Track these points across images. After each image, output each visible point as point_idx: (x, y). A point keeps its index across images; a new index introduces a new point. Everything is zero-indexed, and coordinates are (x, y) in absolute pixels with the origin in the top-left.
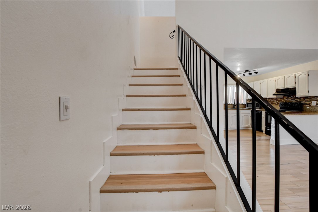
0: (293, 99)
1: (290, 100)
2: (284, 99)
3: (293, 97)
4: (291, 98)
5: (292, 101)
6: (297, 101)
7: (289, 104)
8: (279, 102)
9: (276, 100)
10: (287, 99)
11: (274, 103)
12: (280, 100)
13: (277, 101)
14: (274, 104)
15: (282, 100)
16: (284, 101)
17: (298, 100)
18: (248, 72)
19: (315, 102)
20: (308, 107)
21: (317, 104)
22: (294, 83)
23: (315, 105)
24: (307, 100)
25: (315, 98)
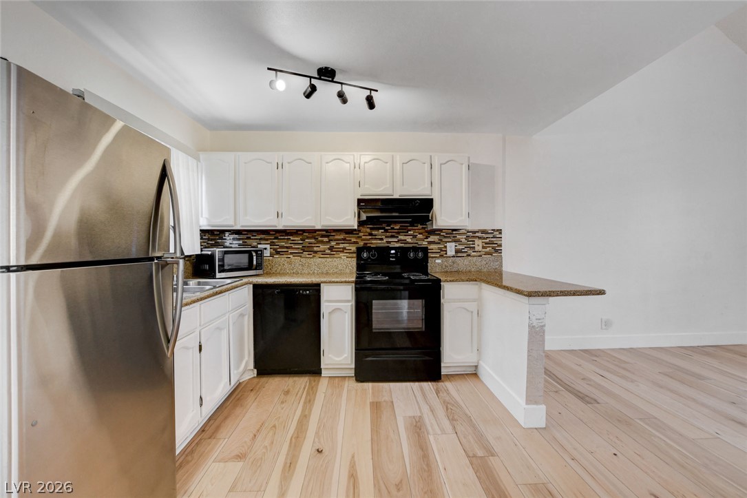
0: (392, 236)
1: (382, 239)
2: (361, 234)
3: (392, 228)
4: (386, 231)
5: (389, 242)
6: (404, 241)
7: (393, 252)
8: (342, 246)
9: (326, 239)
10: (371, 234)
11: (315, 249)
12: (344, 239)
13: (333, 243)
14: (316, 252)
15: (353, 240)
16: (361, 244)
17: (409, 240)
18: (332, 81)
19: (454, 244)
20: (438, 261)
21: (457, 251)
22: (427, 184)
23: (453, 253)
24: (432, 238)
25: (452, 233)
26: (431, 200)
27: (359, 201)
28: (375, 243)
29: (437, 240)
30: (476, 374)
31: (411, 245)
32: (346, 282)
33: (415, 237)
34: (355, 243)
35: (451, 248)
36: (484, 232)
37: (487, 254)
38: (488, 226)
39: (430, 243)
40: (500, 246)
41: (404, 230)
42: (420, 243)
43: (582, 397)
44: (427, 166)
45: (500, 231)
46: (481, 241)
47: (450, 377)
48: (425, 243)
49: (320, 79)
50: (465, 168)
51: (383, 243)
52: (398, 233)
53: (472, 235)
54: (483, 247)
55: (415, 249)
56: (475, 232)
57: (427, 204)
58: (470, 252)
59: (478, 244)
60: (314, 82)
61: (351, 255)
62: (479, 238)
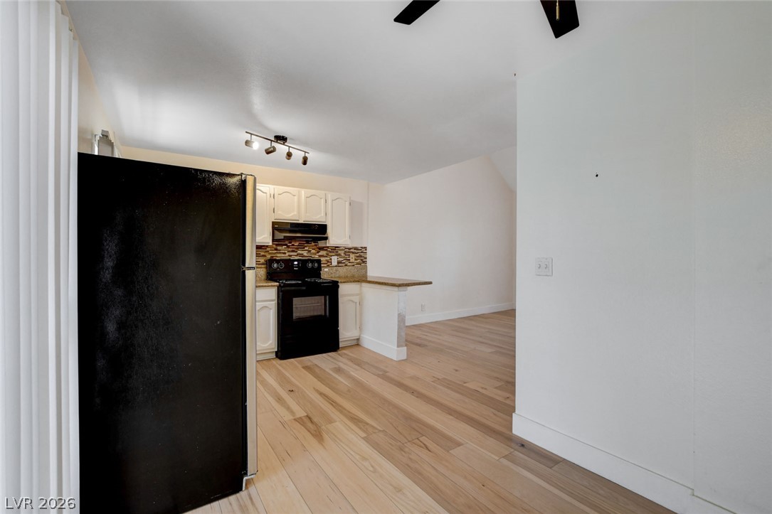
0: (293, 251)
1: (285, 253)
3: (293, 245)
4: (288, 247)
5: (291, 256)
6: (301, 255)
10: (276, 249)
15: (262, 254)
16: (269, 257)
17: (305, 254)
18: (284, 144)
19: (336, 257)
20: (326, 270)
21: (339, 262)
22: (323, 214)
23: (336, 264)
24: (322, 253)
25: (335, 249)
26: (326, 225)
27: (274, 223)
28: (280, 256)
29: (325, 255)
30: (358, 344)
31: (307, 258)
32: (272, 286)
33: (309, 251)
34: (263, 256)
35: (335, 260)
36: (356, 249)
37: (358, 264)
38: (358, 246)
39: (320, 256)
40: (366, 258)
41: (302, 247)
42: (313, 256)
43: (419, 345)
44: (323, 201)
45: (365, 248)
46: (354, 255)
47: (344, 348)
48: (316, 257)
49: (277, 142)
50: (347, 204)
51: (285, 257)
52: (297, 249)
53: (348, 251)
54: (356, 260)
55: (313, 261)
56: (350, 249)
57: (323, 228)
58: (347, 263)
59: (352, 257)
60: (274, 144)
61: (260, 266)
62: (353, 253)
